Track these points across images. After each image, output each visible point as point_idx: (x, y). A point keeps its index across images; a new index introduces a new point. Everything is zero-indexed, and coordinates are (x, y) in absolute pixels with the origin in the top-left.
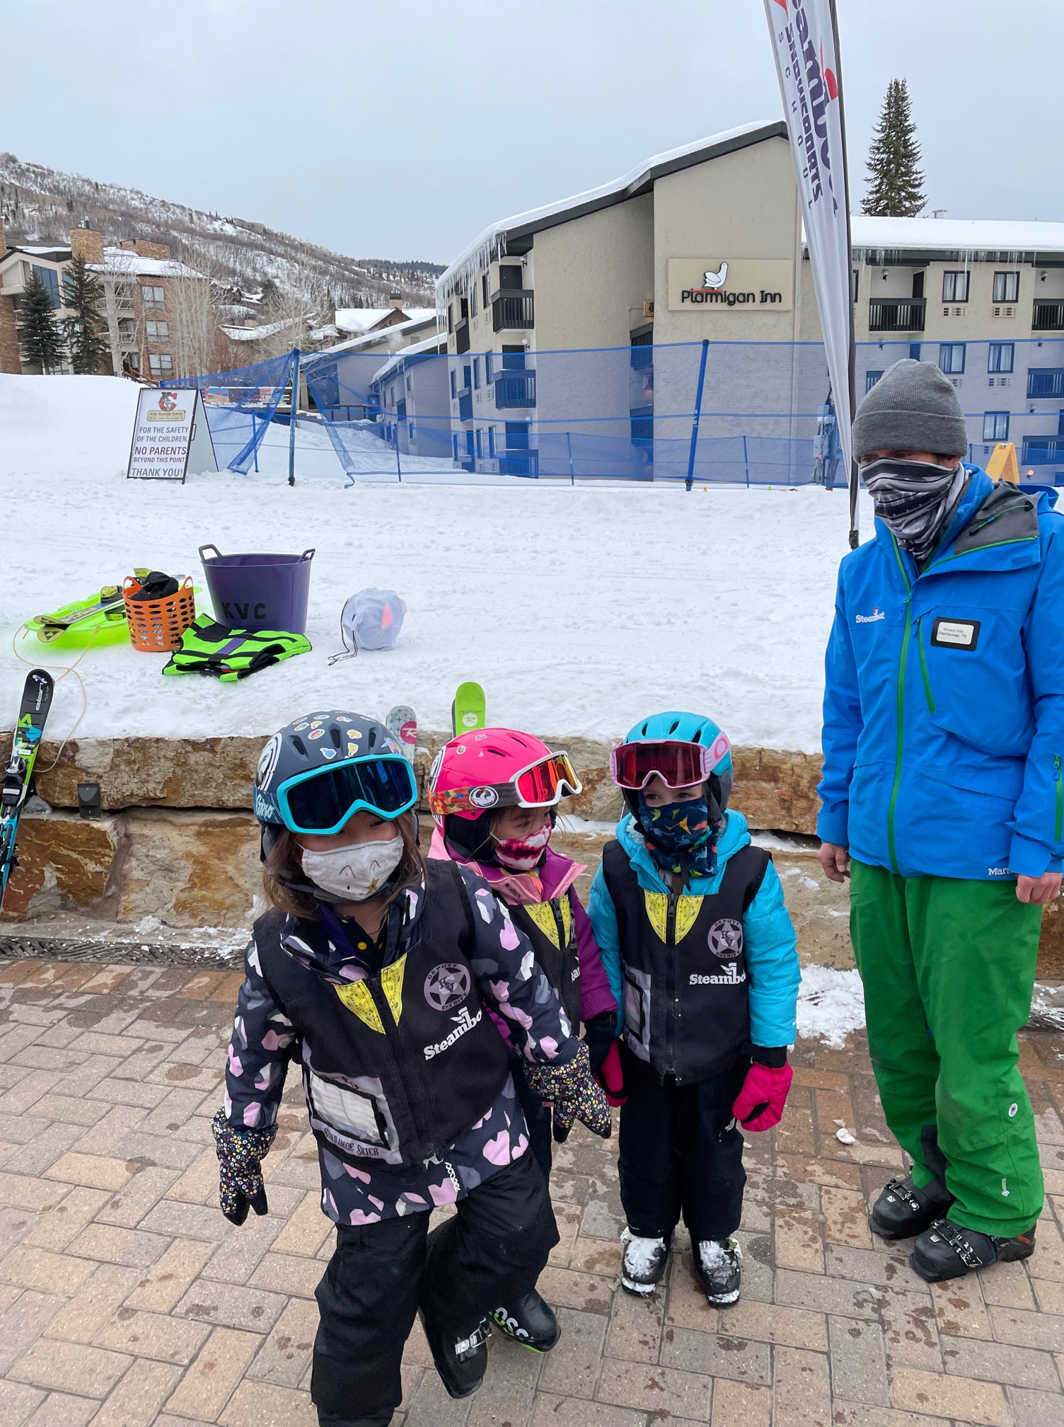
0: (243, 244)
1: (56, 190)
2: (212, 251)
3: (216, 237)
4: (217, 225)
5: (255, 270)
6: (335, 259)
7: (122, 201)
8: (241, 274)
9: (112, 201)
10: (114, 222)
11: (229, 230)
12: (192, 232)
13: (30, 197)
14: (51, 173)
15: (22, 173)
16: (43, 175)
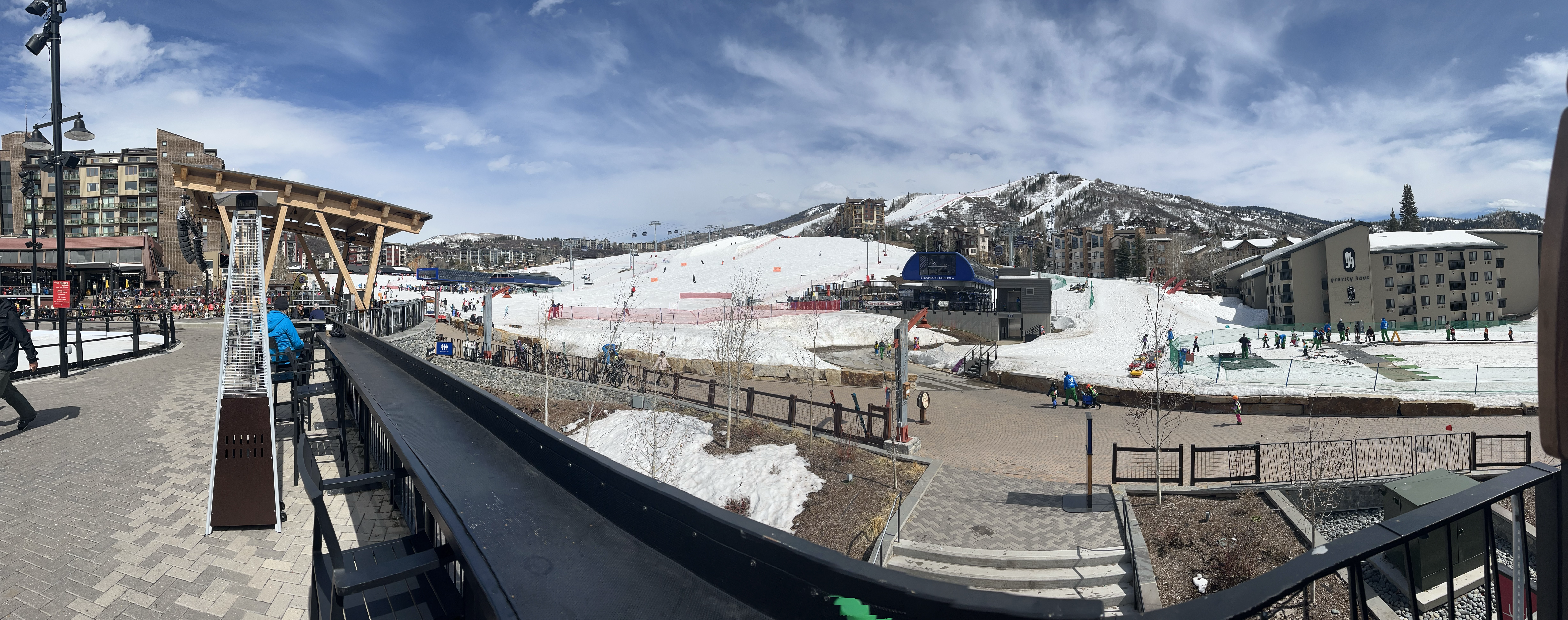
0: (1183, 207)
1: (1114, 191)
2: (1170, 211)
3: (1173, 204)
4: (1172, 199)
5: (1187, 217)
6: (1218, 208)
7: (1138, 193)
8: (1182, 219)
9: (1134, 193)
10: (1134, 202)
11: (1177, 201)
12: (1163, 203)
13: (1105, 194)
14: (1113, 184)
15: (1103, 186)
16: (1110, 186)
